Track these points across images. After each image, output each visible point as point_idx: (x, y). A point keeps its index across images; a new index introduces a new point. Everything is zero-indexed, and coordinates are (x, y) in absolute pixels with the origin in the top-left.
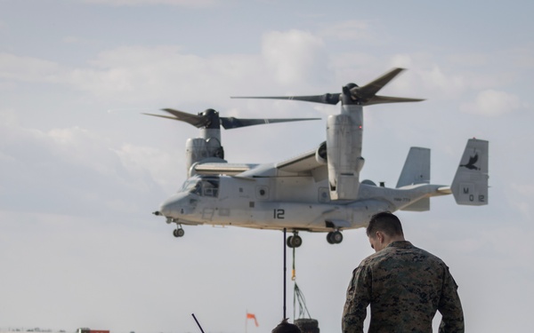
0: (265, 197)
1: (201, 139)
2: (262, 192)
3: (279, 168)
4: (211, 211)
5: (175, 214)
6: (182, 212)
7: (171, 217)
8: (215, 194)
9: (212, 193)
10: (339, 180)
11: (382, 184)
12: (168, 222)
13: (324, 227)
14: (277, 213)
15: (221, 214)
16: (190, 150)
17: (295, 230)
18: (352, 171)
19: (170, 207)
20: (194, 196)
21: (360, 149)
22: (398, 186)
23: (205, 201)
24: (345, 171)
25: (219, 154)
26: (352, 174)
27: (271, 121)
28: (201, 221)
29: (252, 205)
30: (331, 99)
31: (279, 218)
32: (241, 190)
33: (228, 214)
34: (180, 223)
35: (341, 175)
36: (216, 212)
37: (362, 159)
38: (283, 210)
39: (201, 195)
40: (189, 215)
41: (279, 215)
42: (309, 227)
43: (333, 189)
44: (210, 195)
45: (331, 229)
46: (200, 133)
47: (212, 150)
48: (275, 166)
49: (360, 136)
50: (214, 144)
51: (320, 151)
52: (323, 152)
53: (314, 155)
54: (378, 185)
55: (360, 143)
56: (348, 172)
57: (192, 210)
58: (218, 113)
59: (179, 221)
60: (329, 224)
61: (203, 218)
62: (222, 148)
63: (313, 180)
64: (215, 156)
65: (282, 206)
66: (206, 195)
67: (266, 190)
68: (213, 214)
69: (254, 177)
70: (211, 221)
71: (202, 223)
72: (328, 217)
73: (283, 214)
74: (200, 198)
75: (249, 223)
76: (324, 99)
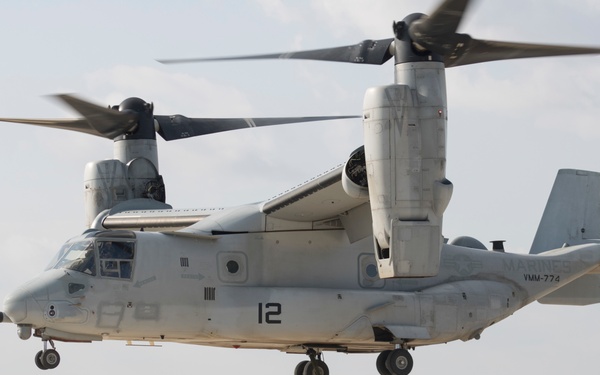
0: (240, 276)
1: (115, 162)
2: (233, 267)
3: (267, 211)
4: (119, 309)
5: (39, 319)
6: (52, 313)
7: (30, 326)
8: (126, 272)
9: (118, 270)
10: (395, 235)
11: (498, 245)
12: (24, 336)
13: (372, 341)
14: (265, 310)
15: (139, 317)
16: (93, 185)
17: (312, 348)
18: (425, 213)
19: (26, 301)
20: (79, 278)
21: (442, 161)
22: (535, 249)
23: (103, 288)
24: (408, 213)
25: (154, 191)
26: (426, 220)
27: (260, 122)
28: (98, 332)
29: (209, 294)
30: (372, 54)
31: (268, 321)
32: (184, 262)
33: (156, 317)
34: (50, 339)
35: (400, 221)
36: (130, 312)
37: (447, 183)
38: (279, 306)
39: (94, 275)
40: (68, 319)
41: (270, 314)
42: (337, 340)
43: (384, 254)
44: (115, 275)
45: (385, 345)
46: (113, 149)
47: (138, 183)
48: (261, 208)
49: (440, 131)
50: (143, 171)
51: (350, 167)
52: (358, 169)
53: (338, 177)
54: (490, 247)
55: (441, 147)
56: (416, 213)
57: (74, 308)
58: (150, 108)
59: (47, 333)
60: (382, 334)
61: (98, 324)
62: (159, 179)
63: (346, 239)
64: (144, 195)
65: (275, 296)
66: (103, 274)
67: (241, 261)
68: (121, 315)
69: (214, 232)
70: (116, 332)
71: (99, 338)
72: (377, 318)
73: (279, 312)
74: (92, 281)
75: (205, 335)
76: (358, 52)
